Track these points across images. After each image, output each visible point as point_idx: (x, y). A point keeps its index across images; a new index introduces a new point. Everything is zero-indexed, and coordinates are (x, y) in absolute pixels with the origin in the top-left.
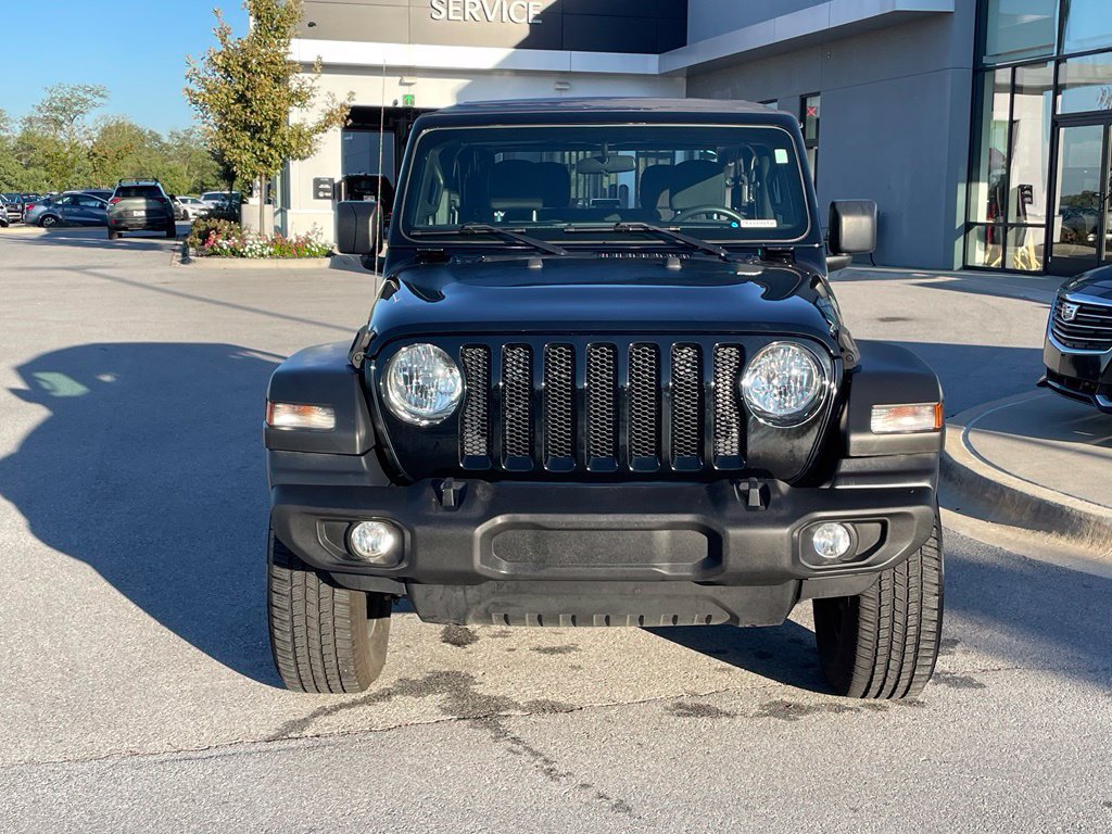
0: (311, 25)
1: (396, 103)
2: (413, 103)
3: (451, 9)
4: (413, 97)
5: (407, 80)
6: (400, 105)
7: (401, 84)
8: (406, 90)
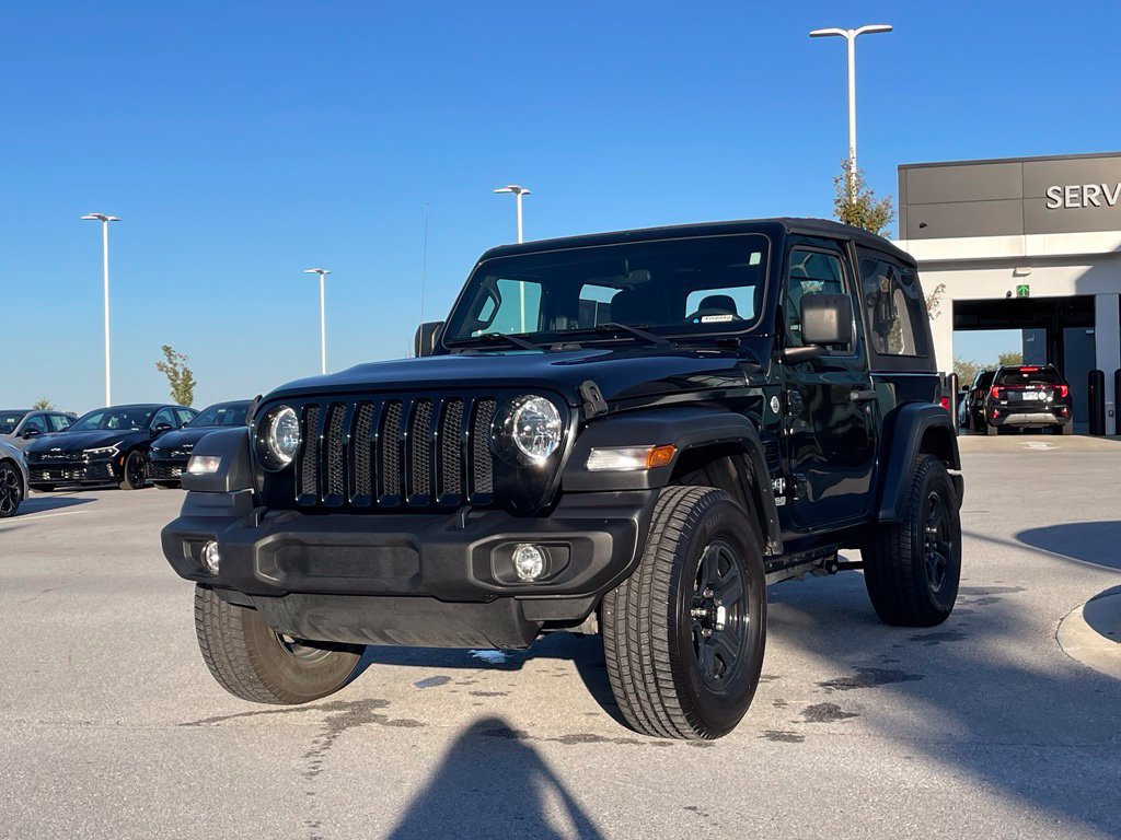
0: (922, 226)
1: (1009, 294)
2: (1027, 293)
3: (1068, 196)
4: (1028, 287)
5: (1020, 271)
6: (1014, 296)
7: (1015, 275)
8: (1021, 281)
